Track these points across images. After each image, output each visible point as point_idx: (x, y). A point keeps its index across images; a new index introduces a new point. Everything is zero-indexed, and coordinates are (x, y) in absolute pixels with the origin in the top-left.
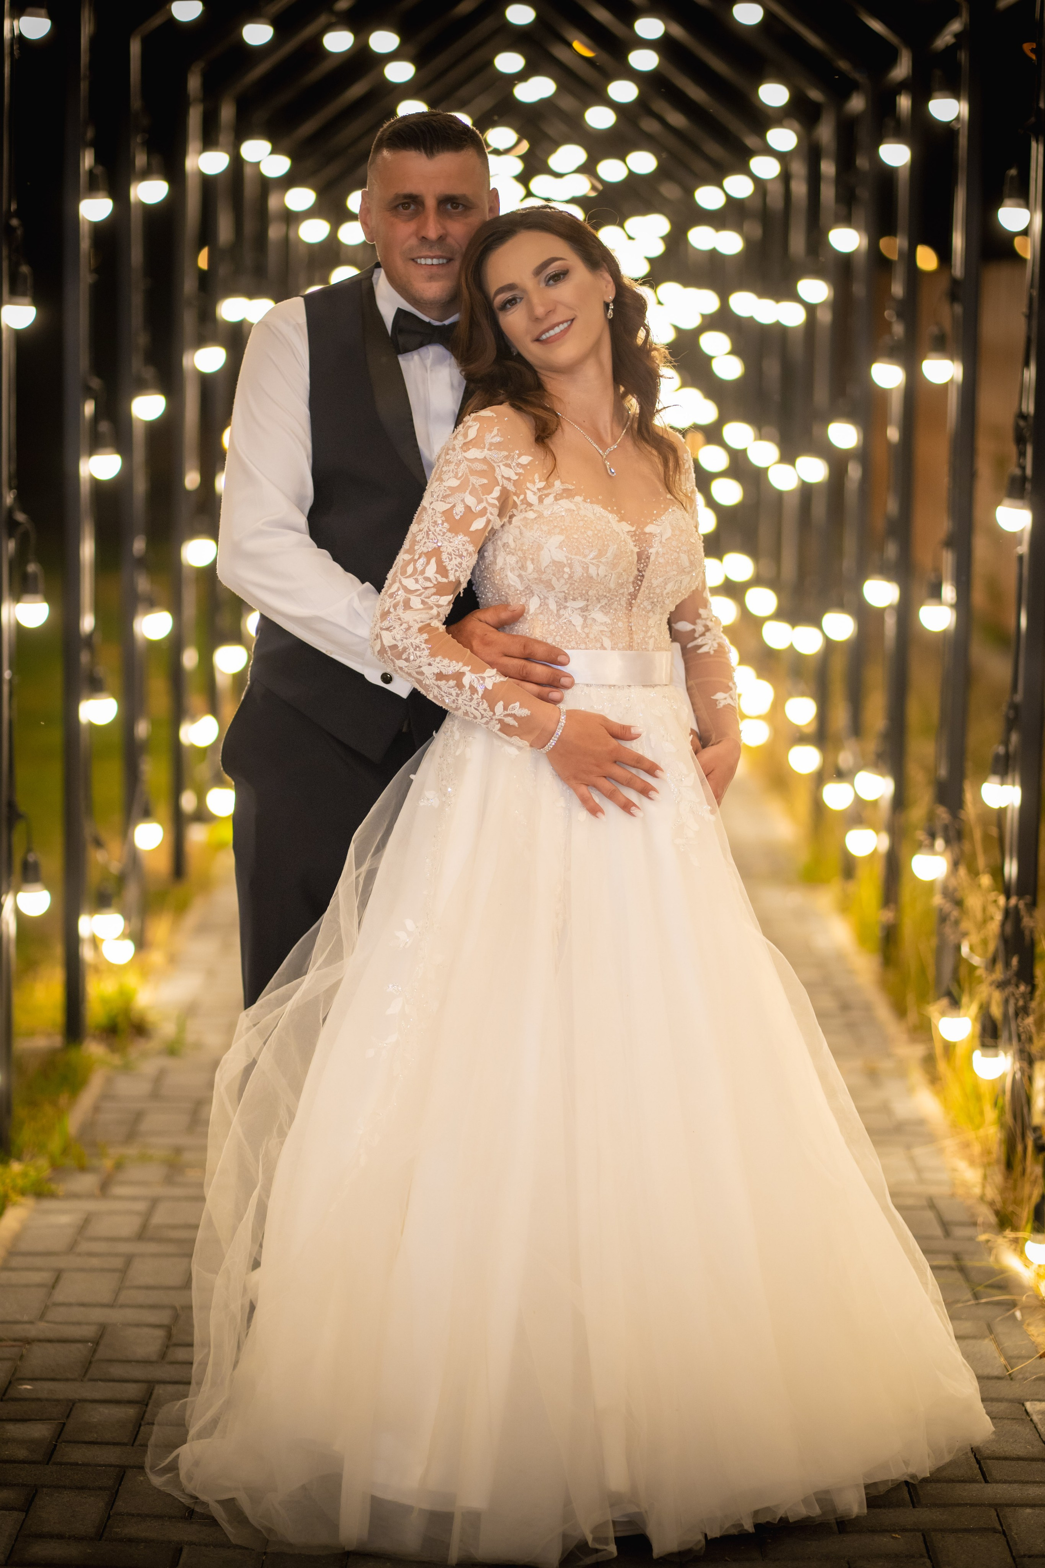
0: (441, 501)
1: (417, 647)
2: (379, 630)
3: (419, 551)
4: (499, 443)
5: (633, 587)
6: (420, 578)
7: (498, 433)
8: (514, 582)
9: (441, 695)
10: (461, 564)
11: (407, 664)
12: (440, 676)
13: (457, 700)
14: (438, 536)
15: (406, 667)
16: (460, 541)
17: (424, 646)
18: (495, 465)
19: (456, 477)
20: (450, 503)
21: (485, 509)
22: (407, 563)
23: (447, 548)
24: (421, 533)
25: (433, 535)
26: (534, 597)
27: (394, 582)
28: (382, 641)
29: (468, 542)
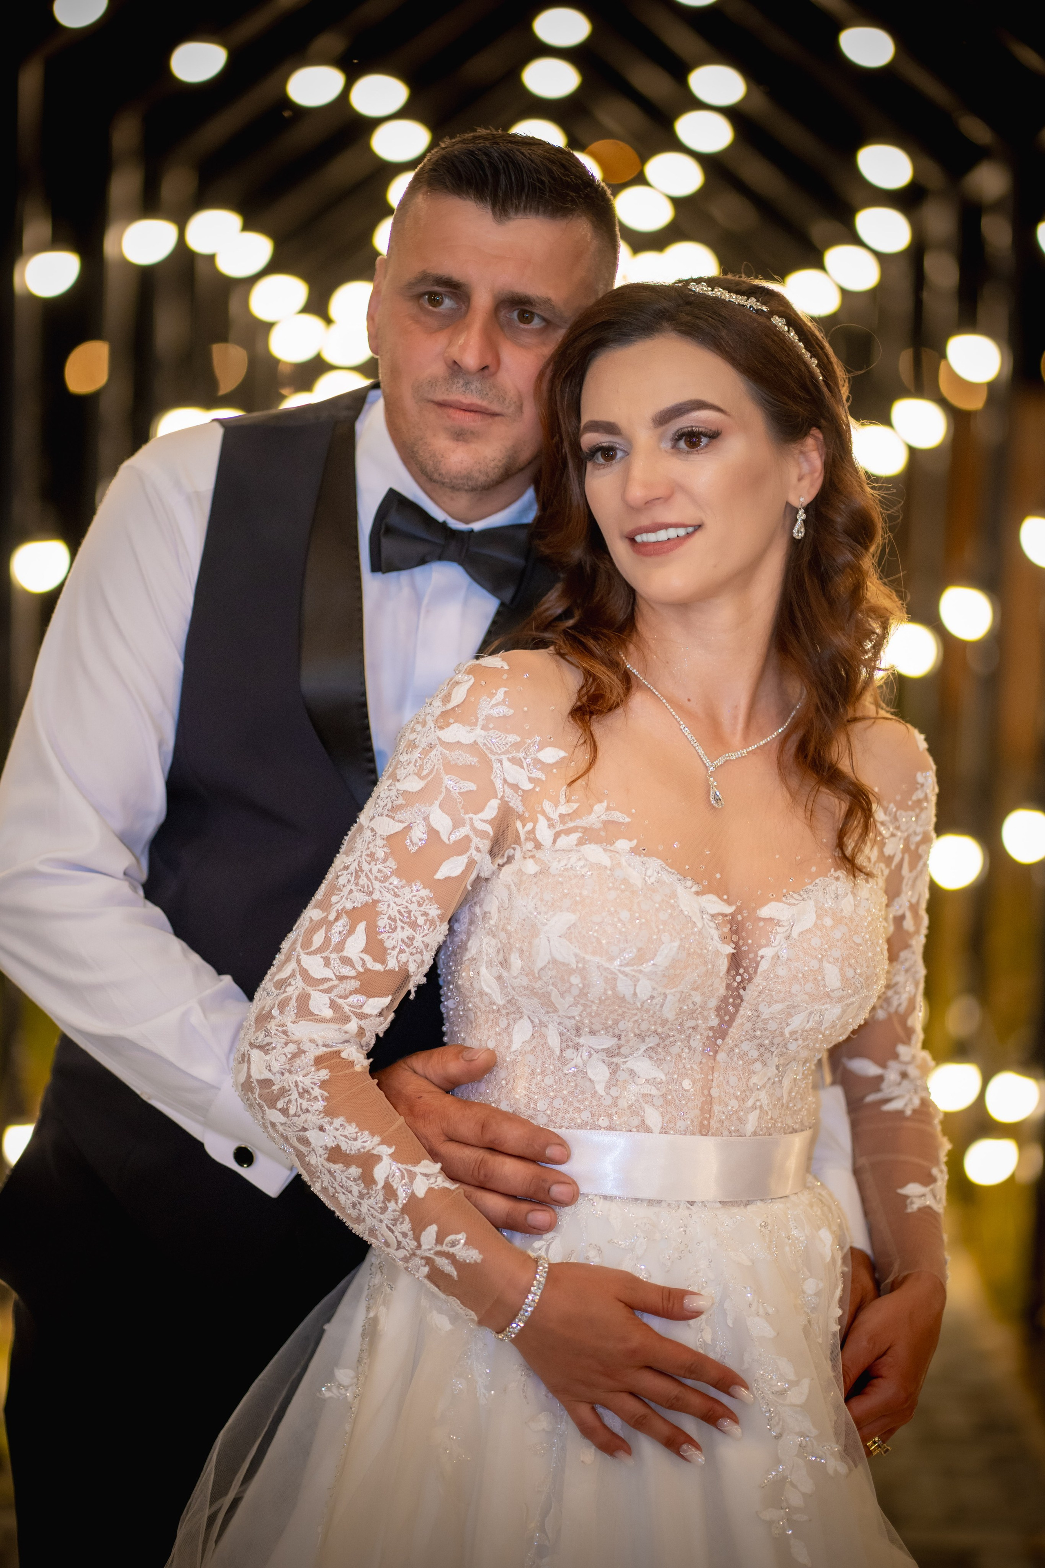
0: (387, 816)
1: (306, 1091)
2: (248, 1047)
3: (338, 905)
4: (506, 717)
5: (718, 1015)
6: (334, 956)
7: (504, 700)
8: (489, 987)
9: (335, 1188)
10: (412, 939)
11: (283, 1119)
12: (335, 1154)
13: (360, 1204)
14: (374, 881)
15: (282, 1124)
16: (415, 896)
17: (317, 1092)
18: (493, 758)
19: (418, 775)
20: (402, 822)
21: (467, 839)
22: (315, 927)
23: (389, 905)
24: (345, 872)
25: (365, 879)
26: (522, 1020)
27: (288, 959)
28: (249, 1068)
29: (430, 899)
